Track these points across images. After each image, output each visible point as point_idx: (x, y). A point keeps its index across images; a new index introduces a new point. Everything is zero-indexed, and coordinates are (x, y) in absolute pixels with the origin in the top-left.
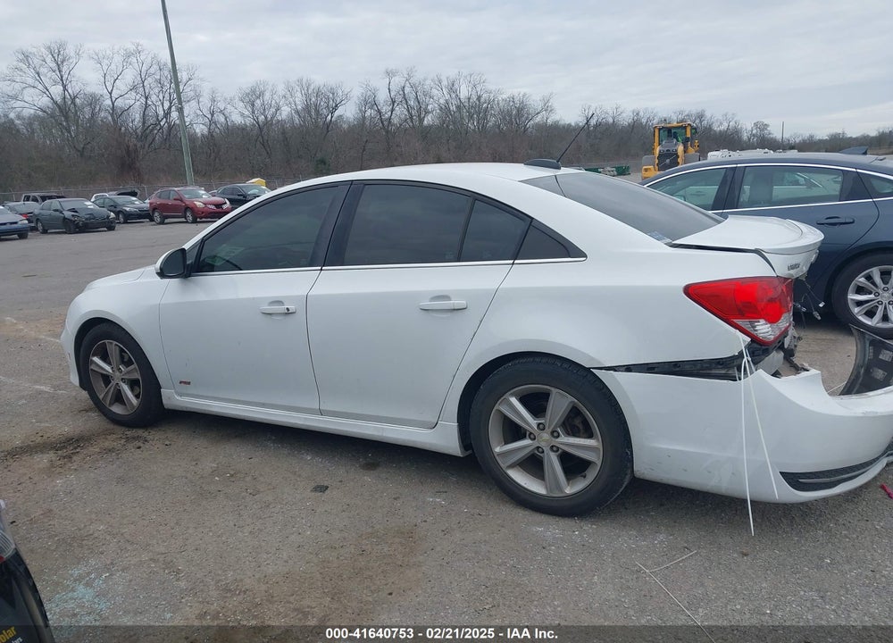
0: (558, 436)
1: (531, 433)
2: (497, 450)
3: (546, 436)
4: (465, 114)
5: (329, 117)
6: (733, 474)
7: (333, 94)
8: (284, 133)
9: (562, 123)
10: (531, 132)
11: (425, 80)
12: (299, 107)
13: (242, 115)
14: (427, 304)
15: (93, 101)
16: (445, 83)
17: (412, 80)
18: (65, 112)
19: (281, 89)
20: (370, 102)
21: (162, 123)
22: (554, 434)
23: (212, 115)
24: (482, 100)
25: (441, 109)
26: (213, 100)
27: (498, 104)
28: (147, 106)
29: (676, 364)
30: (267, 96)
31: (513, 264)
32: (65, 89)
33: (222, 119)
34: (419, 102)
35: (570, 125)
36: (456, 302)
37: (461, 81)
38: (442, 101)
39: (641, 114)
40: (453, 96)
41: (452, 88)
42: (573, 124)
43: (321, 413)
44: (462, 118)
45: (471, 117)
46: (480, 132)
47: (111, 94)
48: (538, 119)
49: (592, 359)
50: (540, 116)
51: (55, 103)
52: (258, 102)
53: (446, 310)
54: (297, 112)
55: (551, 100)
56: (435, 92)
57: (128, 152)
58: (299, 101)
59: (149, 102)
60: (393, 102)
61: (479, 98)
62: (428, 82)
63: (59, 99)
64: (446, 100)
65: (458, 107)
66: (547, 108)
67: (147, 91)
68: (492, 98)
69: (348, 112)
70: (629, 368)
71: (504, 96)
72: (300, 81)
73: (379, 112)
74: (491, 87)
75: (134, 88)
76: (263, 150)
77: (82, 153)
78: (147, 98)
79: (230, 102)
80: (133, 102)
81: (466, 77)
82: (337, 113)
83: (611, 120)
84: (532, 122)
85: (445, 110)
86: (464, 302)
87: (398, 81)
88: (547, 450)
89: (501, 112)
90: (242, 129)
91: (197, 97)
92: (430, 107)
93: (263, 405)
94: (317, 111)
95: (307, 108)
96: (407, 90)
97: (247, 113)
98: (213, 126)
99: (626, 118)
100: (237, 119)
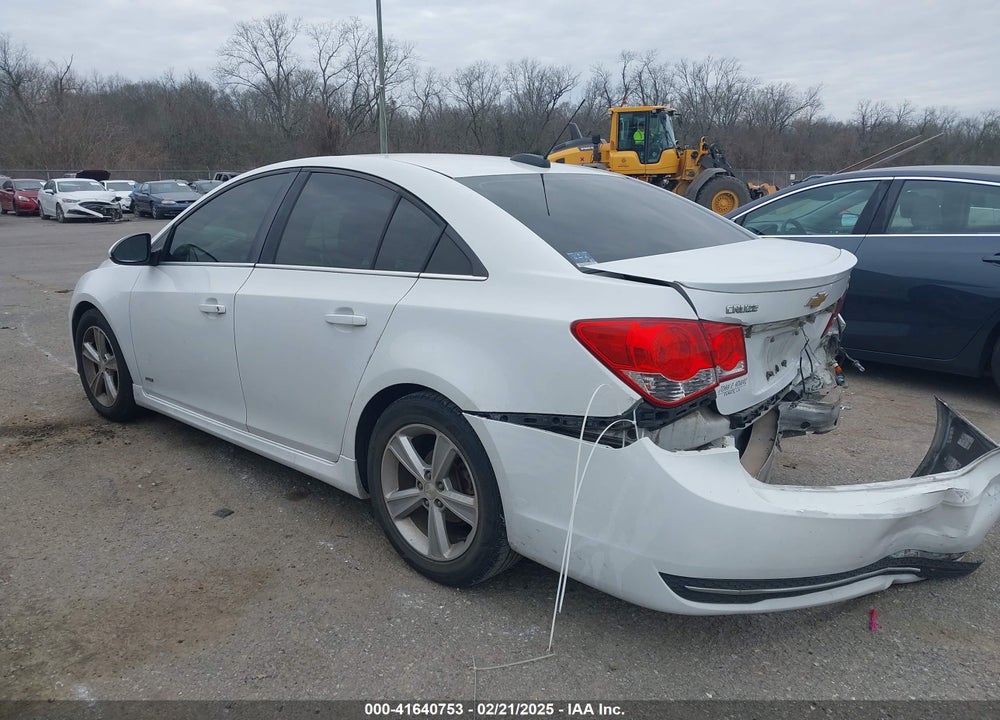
0: (443, 489)
1: (419, 482)
2: (388, 496)
3: (432, 487)
4: (711, 107)
5: (551, 105)
6: (605, 565)
7: (559, 78)
8: (499, 120)
9: (831, 120)
10: (790, 131)
11: (666, 65)
12: (520, 92)
13: (457, 99)
14: (332, 315)
15: (307, 78)
16: (690, 69)
17: (652, 65)
18: (277, 90)
19: (503, 71)
20: (600, 88)
21: (372, 104)
22: (439, 485)
23: (427, 96)
24: (734, 90)
25: (682, 99)
26: (430, 81)
27: (753, 96)
28: (358, 85)
29: (556, 418)
30: (487, 78)
31: (418, 277)
32: (280, 65)
33: (436, 102)
34: (657, 91)
35: (840, 124)
36: (358, 317)
37: (710, 68)
38: (685, 91)
39: (937, 113)
40: (699, 84)
41: (698, 75)
42: (845, 123)
43: (248, 429)
44: (706, 110)
45: (717, 109)
46: (726, 128)
47: (324, 72)
48: (799, 116)
49: (468, 401)
50: (802, 112)
51: (269, 79)
52: (476, 84)
53: (349, 325)
54: (517, 97)
55: (819, 94)
56: (677, 79)
57: (330, 133)
58: (521, 83)
59: (361, 82)
60: (627, 89)
61: (729, 88)
62: (670, 68)
63: (273, 76)
64: (689, 90)
65: (703, 98)
66: (814, 103)
67: (360, 69)
68: (745, 88)
69: (573, 98)
70: (505, 417)
71: (761, 87)
72: (525, 62)
73: (609, 100)
74: (745, 74)
75: (347, 66)
76: (475, 138)
77: (288, 132)
78: (359, 77)
79: (446, 84)
80: (345, 81)
81: (716, 63)
82: (560, 101)
83: (895, 120)
84: (792, 119)
85: (688, 100)
86: (364, 318)
87: (634, 66)
88: (431, 502)
89: (755, 105)
90: (456, 113)
91: (414, 75)
92: (669, 97)
93: (206, 413)
94: (539, 97)
95: (529, 93)
96: (645, 76)
97: (461, 96)
98: (426, 111)
99: (916, 118)
100: (451, 103)
